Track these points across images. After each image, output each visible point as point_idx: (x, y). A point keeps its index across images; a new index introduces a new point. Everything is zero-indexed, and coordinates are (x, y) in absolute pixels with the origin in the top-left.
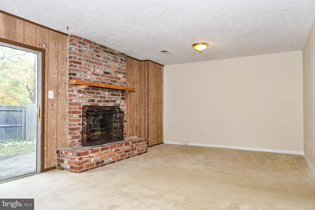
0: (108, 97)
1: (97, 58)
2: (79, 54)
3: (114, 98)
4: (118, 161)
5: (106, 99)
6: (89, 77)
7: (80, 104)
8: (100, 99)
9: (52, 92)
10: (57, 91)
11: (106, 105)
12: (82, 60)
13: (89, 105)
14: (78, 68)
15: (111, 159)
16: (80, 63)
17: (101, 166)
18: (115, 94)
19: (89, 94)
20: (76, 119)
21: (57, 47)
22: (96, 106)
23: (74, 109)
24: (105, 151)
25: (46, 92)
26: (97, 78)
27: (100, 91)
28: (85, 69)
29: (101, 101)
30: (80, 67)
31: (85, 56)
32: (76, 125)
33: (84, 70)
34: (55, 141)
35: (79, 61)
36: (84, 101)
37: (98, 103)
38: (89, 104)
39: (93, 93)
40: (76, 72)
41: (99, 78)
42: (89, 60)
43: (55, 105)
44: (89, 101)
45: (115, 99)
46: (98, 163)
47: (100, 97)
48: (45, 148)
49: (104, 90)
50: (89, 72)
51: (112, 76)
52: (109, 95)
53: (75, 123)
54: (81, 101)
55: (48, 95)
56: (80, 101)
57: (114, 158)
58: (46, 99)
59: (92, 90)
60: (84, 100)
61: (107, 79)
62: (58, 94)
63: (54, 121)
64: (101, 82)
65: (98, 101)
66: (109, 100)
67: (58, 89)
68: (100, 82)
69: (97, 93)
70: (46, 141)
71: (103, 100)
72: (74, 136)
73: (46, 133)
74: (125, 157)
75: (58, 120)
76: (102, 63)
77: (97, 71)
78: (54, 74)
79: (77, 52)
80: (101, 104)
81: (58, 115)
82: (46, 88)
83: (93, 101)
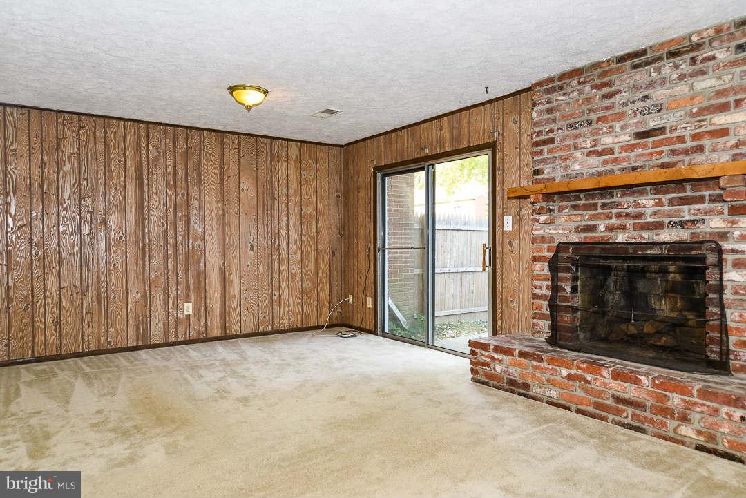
0: (655, 213)
1: (607, 103)
2: (548, 119)
3: (687, 212)
4: (579, 411)
5: (647, 220)
6: (577, 167)
7: (552, 239)
8: (619, 222)
9: (510, 218)
10: (519, 215)
11: (644, 238)
12: (556, 132)
13: (577, 240)
14: (546, 155)
15: (553, 393)
16: (552, 141)
17: (520, 394)
18: (693, 197)
19: (575, 213)
20: (540, 275)
21: (518, 125)
22: (603, 243)
23: (538, 252)
24: (536, 363)
25: (499, 219)
26: (605, 162)
27: (617, 199)
28: (564, 150)
29: (622, 228)
30: (550, 151)
31: (564, 117)
32: (541, 288)
33: (562, 154)
34: (515, 314)
35: (550, 136)
36: (561, 232)
37: (613, 234)
38: (575, 238)
39: (594, 206)
40: (541, 166)
41: (615, 161)
42: (577, 123)
43: (515, 243)
44: (576, 231)
45: (694, 214)
46: (512, 382)
47: (619, 215)
48: (499, 323)
49: (633, 194)
50: (578, 154)
51: (680, 133)
52: (660, 203)
53: (539, 283)
54: (554, 232)
55: (503, 223)
56: (551, 231)
57: (565, 395)
58: (499, 233)
59: (586, 200)
60: (563, 229)
61: (651, 154)
62: (520, 219)
63: (515, 275)
64: (623, 170)
65: (610, 228)
66: (663, 222)
67: (520, 210)
68: (618, 173)
69: (604, 206)
70: (499, 311)
71: (629, 223)
72: (538, 314)
73: (499, 296)
74: (617, 418)
75: (521, 273)
76: (625, 109)
77: (607, 140)
78: (513, 181)
79: (545, 116)
80: (621, 238)
81: (521, 264)
82: (499, 211)
83: (593, 228)
